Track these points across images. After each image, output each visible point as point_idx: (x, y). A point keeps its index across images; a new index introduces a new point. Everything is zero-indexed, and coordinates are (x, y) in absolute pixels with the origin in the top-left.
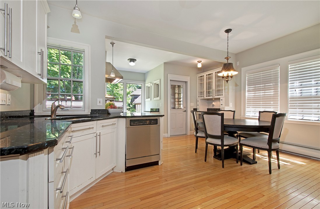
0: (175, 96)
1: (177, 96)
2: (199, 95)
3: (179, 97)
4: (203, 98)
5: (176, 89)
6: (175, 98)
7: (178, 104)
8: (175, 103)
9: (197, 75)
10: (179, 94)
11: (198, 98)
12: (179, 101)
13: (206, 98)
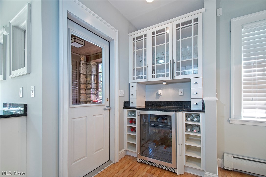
0: (79, 79)
1: (83, 80)
2: (134, 75)
3: (88, 82)
4: (144, 80)
5: (82, 67)
6: (80, 84)
7: (86, 94)
8: (79, 92)
9: (130, 34)
10: (87, 76)
11: (131, 80)
12: (86, 89)
13: (151, 79)
